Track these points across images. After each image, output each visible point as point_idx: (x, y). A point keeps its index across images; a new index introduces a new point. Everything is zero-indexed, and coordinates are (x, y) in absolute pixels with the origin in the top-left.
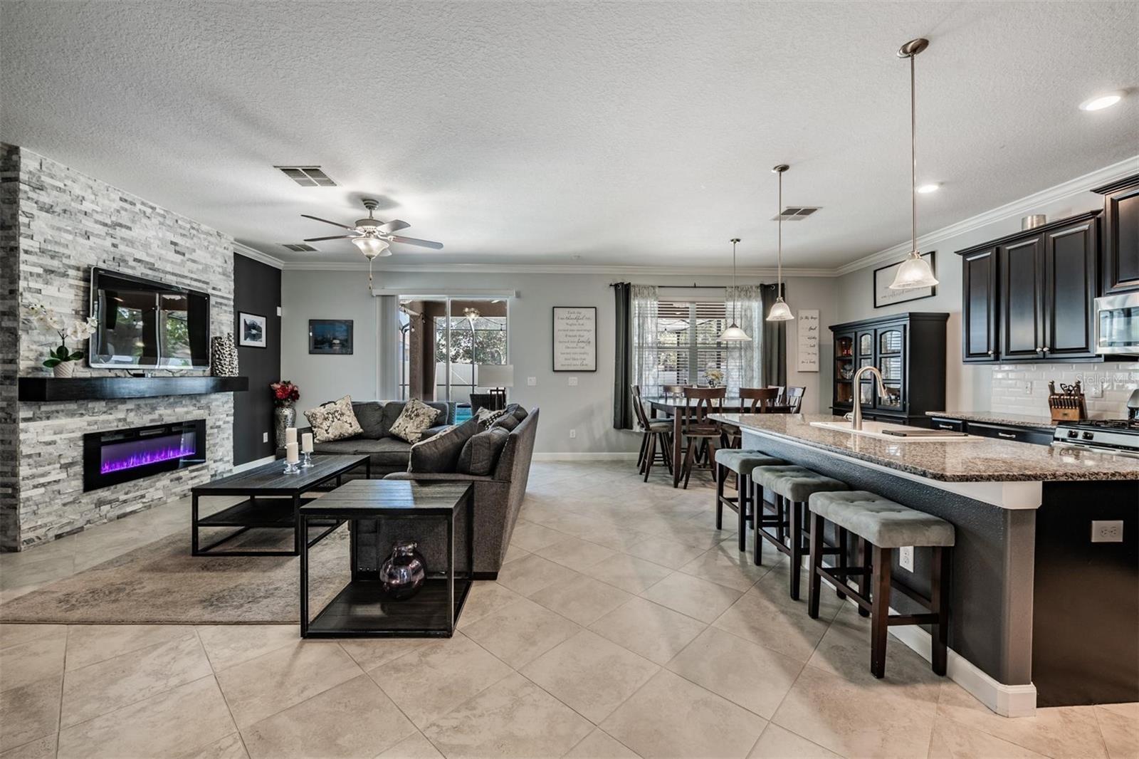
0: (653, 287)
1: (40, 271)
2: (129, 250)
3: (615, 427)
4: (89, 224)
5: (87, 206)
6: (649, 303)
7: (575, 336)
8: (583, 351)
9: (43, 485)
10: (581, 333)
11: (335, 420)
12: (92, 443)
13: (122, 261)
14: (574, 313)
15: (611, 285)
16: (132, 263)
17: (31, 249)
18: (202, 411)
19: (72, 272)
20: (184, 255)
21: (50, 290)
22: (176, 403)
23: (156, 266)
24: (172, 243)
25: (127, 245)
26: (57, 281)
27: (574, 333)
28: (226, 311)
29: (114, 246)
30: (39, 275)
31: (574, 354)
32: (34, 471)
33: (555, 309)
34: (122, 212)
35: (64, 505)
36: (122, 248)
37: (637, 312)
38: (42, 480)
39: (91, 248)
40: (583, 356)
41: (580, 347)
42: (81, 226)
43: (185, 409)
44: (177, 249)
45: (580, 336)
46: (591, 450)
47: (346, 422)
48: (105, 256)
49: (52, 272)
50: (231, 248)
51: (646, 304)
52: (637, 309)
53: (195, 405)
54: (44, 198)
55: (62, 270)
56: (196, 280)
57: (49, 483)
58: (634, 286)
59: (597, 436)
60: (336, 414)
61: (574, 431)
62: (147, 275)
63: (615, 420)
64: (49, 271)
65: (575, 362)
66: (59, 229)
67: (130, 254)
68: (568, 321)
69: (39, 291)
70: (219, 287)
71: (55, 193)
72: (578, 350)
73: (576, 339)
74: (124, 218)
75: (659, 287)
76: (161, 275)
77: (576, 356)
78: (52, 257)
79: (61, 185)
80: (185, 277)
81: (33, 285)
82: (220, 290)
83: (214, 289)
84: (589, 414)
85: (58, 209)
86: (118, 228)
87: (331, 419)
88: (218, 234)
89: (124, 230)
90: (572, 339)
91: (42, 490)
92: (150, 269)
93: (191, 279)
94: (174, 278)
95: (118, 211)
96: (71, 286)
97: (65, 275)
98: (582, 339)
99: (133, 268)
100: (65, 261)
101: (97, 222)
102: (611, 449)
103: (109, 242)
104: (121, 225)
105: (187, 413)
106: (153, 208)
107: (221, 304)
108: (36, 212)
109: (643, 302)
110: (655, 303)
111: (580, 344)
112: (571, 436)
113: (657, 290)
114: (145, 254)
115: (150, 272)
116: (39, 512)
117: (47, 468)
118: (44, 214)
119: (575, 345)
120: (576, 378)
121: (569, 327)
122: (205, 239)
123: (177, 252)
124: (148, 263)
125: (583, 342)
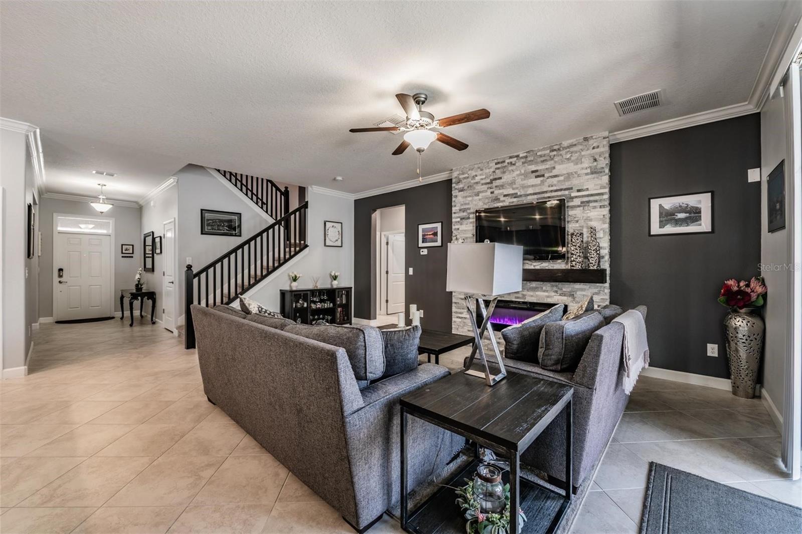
1: (459, 219)
2: (501, 191)
4: (479, 188)
5: (477, 179)
9: (460, 318)
13: (497, 199)
16: (502, 198)
17: (456, 211)
18: (565, 298)
19: (471, 216)
20: (543, 176)
21: (462, 227)
22: (536, 288)
23: (519, 194)
24: (533, 172)
25: (500, 189)
26: (465, 222)
28: (595, 207)
29: (492, 193)
30: (458, 222)
32: (457, 310)
34: (497, 171)
35: (469, 331)
36: (497, 192)
38: (460, 315)
39: (480, 200)
42: (475, 191)
43: (546, 294)
44: (537, 174)
48: (487, 201)
49: (464, 218)
50: (605, 142)
53: (556, 292)
54: (461, 186)
55: (467, 216)
56: (556, 191)
57: (462, 318)
62: (513, 202)
64: (462, 219)
66: (466, 197)
67: (501, 194)
69: (458, 229)
70: (585, 187)
71: (465, 180)
74: (498, 173)
76: (523, 198)
78: (464, 212)
79: (466, 175)
80: (546, 192)
81: (457, 227)
82: (587, 189)
83: (579, 191)
85: (466, 188)
86: (493, 182)
88: (586, 139)
89: (498, 181)
91: (460, 320)
92: (515, 197)
93: (551, 191)
94: (536, 197)
95: (494, 172)
96: (471, 223)
97: (469, 218)
99: (504, 201)
100: (468, 211)
101: (482, 184)
103: (488, 193)
104: (495, 179)
105: (548, 297)
106: (517, 156)
107: (588, 202)
108: (457, 194)
114: (511, 189)
115: (515, 200)
116: (459, 329)
117: (462, 311)
118: (461, 193)
122: (567, 153)
123: (537, 177)
124: (512, 194)
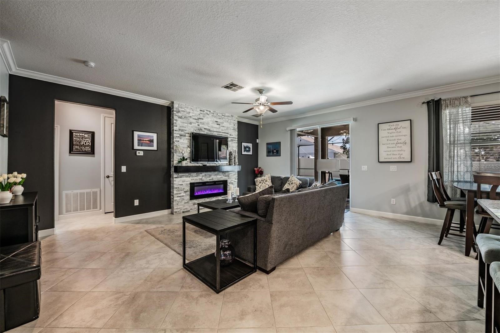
0: (466, 98)
1: (179, 135)
2: (203, 126)
3: (428, 200)
4: (191, 120)
5: (191, 115)
6: (460, 110)
7: (395, 140)
8: (400, 149)
9: (179, 197)
10: (399, 138)
11: (264, 183)
12: (193, 185)
13: (201, 129)
14: (393, 125)
15: (424, 103)
16: (203, 130)
17: (176, 130)
18: (226, 177)
19: (187, 135)
20: (220, 125)
21: (181, 141)
22: (217, 174)
23: (211, 130)
24: (216, 122)
25: (202, 124)
26: (183, 138)
27: (393, 138)
28: (234, 143)
29: (198, 125)
30: (178, 137)
31: (393, 151)
32: (177, 192)
33: (379, 125)
34: (201, 114)
35: (185, 203)
36: (201, 125)
37: (448, 118)
38: (179, 195)
39: (192, 127)
40: (401, 153)
41: (398, 147)
42: (189, 121)
43: (220, 176)
44: (218, 123)
45: (398, 139)
46: (407, 213)
47: (267, 184)
48: (196, 129)
49: (182, 135)
50: (237, 120)
51: (458, 111)
52: (448, 116)
53: (224, 175)
54: (180, 114)
55: (184, 135)
56: (224, 133)
57: (181, 196)
58: (445, 100)
59: (413, 205)
60: (264, 181)
61: (394, 200)
62: (208, 133)
63: (428, 195)
64: (181, 135)
65: (394, 156)
66: (183, 123)
67: (203, 127)
68: (389, 131)
69: (178, 141)
70: (232, 134)
71: (182, 112)
72: (397, 149)
73: (396, 142)
74: (201, 116)
75: (471, 96)
76: (213, 132)
77: (395, 153)
78: (182, 131)
79: (184, 110)
80: (220, 132)
81: (177, 140)
82: (232, 135)
83: (230, 135)
84: (406, 191)
85: (183, 117)
86: (199, 119)
87: (262, 183)
88: (232, 116)
89: (201, 120)
90: (392, 142)
91: (179, 198)
92: (209, 131)
93: (222, 132)
94: (217, 133)
95: (199, 114)
96: (187, 139)
97: (185, 136)
98: (399, 141)
99: (204, 131)
100: (185, 132)
101: (193, 119)
102: (425, 215)
103: (197, 124)
104: (200, 119)
105: (221, 178)
106: (210, 111)
107: (233, 140)
108: (178, 119)
109: (454, 110)
110: (468, 109)
111: (399, 145)
112: (392, 203)
113: (469, 99)
114: (207, 126)
115: (209, 132)
116: (178, 204)
117: (181, 192)
118: (180, 119)
119: (394, 145)
120: (396, 166)
121: (390, 135)
122: (227, 118)
123: (217, 124)
124: (208, 129)
125: (401, 143)
